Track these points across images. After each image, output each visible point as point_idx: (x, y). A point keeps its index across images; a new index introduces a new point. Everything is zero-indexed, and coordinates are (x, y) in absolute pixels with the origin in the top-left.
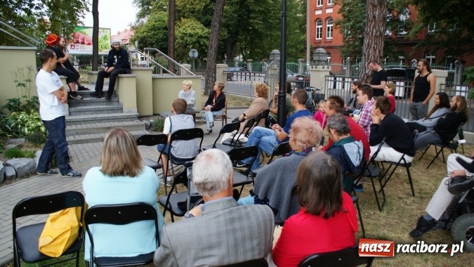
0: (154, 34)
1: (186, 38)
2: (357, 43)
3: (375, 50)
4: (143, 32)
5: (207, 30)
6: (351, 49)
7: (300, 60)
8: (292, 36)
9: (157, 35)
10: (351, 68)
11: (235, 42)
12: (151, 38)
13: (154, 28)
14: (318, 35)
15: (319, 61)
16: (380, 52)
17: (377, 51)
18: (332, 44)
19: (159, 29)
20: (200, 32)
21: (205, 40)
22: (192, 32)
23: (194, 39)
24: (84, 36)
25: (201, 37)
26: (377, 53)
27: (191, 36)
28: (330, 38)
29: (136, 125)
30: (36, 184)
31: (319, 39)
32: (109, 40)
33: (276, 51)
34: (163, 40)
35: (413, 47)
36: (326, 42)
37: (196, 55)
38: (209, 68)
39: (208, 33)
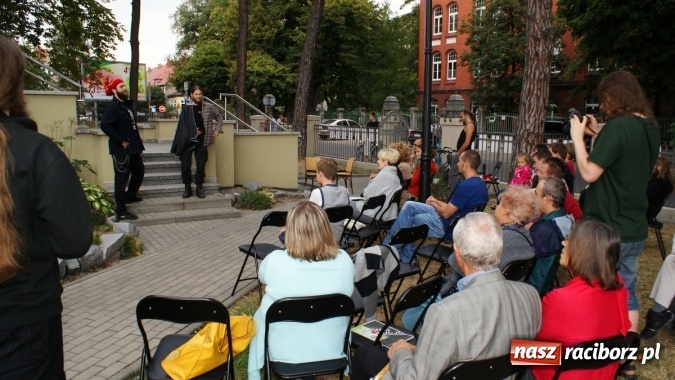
0: (204, 71)
1: (252, 78)
2: (493, 86)
3: (538, 98)
4: (189, 69)
5: (281, 67)
6: (484, 94)
7: (413, 108)
8: (399, 76)
9: (208, 73)
10: (484, 120)
11: (320, 83)
12: (200, 77)
13: (204, 64)
14: (435, 73)
15: (454, 112)
16: (544, 100)
17: (541, 99)
18: (457, 87)
19: (212, 65)
20: (271, 69)
21: (278, 81)
22: (261, 70)
23: (264, 80)
24: (108, 73)
25: (273, 76)
26: (541, 102)
27: (259, 74)
28: (452, 78)
29: (219, 201)
30: (112, 280)
31: (438, 79)
32: (143, 80)
33: (392, 98)
34: (217, 80)
35: (570, 92)
36: (447, 84)
37: (273, 102)
38: (298, 121)
39: (284, 71)
